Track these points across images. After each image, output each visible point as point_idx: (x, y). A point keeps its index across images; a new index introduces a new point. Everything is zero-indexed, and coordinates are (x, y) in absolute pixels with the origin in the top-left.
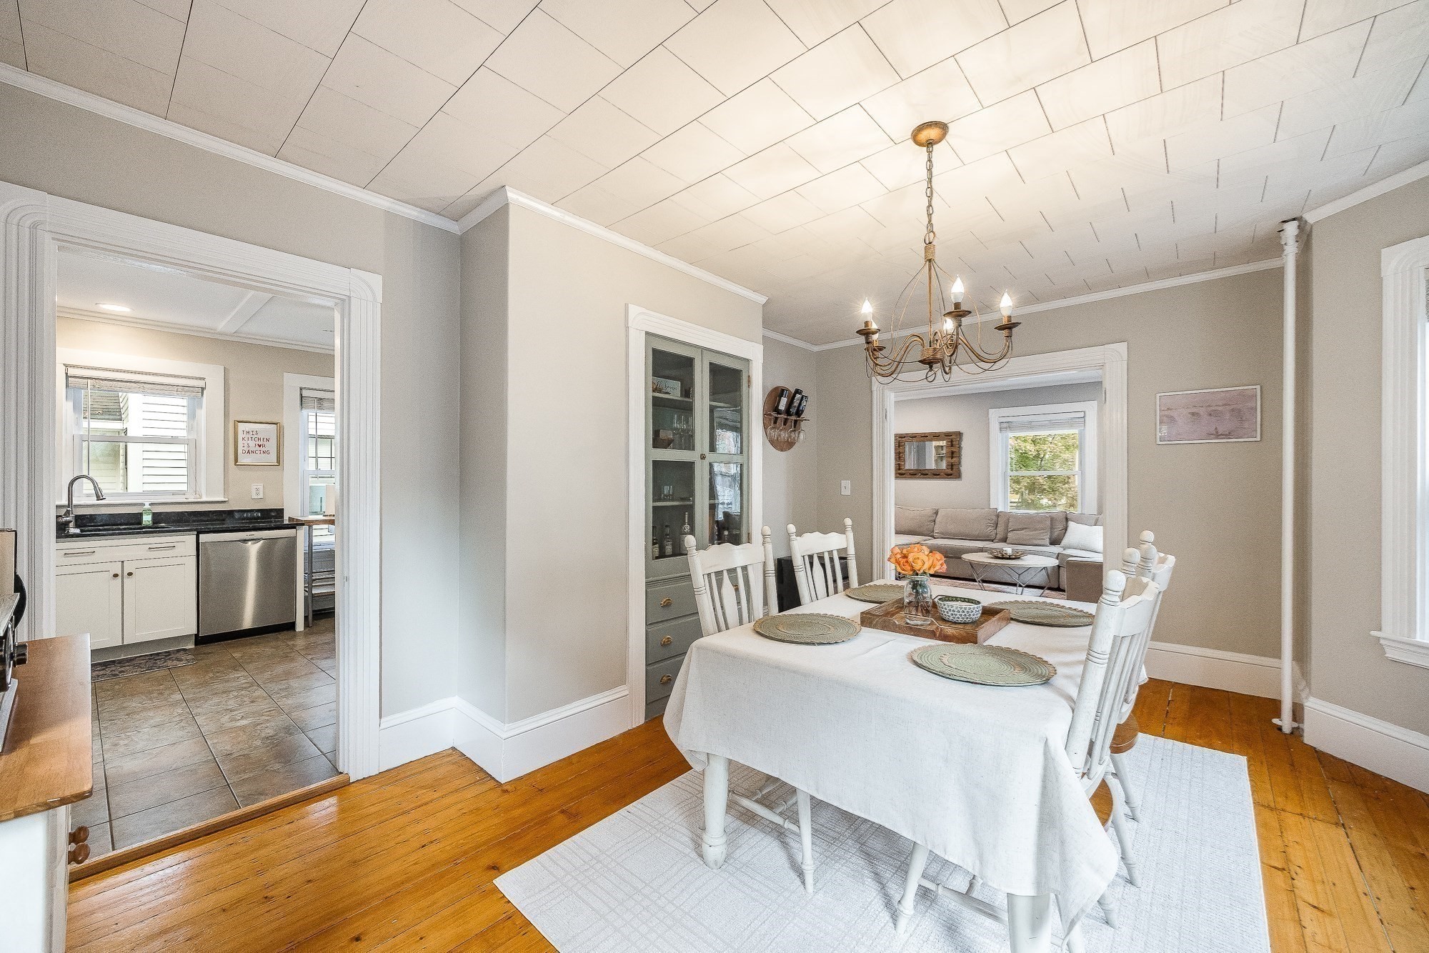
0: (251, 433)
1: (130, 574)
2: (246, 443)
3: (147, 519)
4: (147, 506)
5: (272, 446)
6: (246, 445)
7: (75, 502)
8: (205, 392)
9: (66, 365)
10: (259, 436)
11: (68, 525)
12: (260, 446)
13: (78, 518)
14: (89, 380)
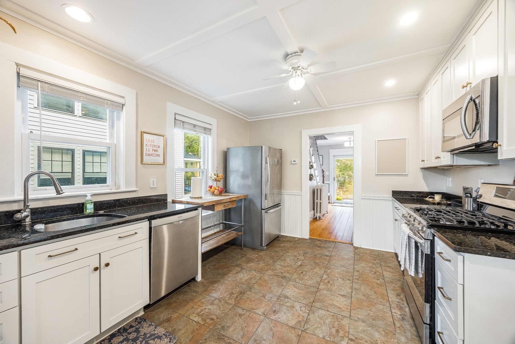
0: (150, 141)
1: (107, 265)
2: (148, 148)
3: (90, 209)
4: (89, 198)
5: (161, 151)
6: (148, 150)
7: (31, 197)
8: (124, 108)
9: (17, 65)
10: (154, 144)
11: (24, 220)
12: (155, 151)
13: (34, 212)
14: (39, 83)
